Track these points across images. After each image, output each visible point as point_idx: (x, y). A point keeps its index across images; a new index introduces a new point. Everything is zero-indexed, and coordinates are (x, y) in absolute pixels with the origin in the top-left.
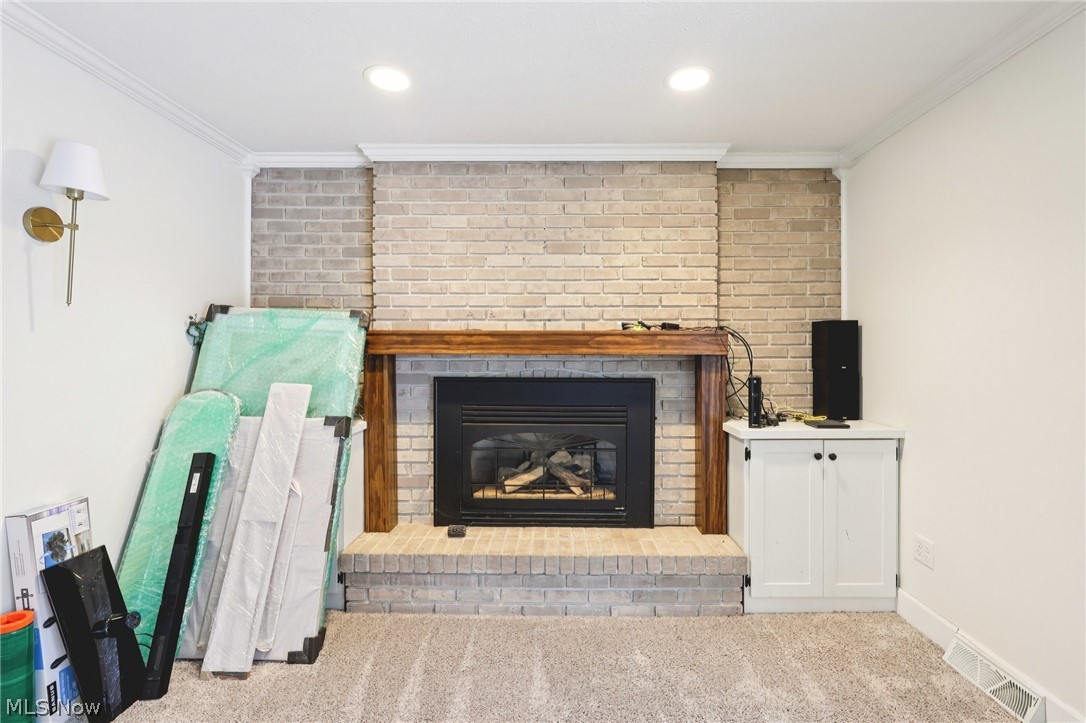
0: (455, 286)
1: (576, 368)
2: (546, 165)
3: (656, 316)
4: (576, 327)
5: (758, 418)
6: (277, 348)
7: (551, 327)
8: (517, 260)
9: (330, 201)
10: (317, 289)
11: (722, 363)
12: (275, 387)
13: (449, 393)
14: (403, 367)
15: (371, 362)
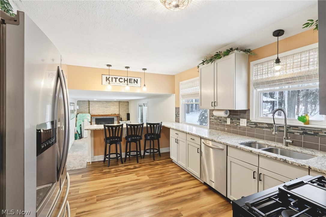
0: (97, 111)
1: (108, 117)
2: (105, 101)
3: (114, 113)
4: (107, 114)
5: (121, 120)
6: (84, 117)
7: (105, 114)
8: (102, 109)
9: (84, 103)
10: (83, 111)
11: (119, 116)
12: (85, 120)
13: (96, 119)
14: (92, 118)
15: (91, 117)
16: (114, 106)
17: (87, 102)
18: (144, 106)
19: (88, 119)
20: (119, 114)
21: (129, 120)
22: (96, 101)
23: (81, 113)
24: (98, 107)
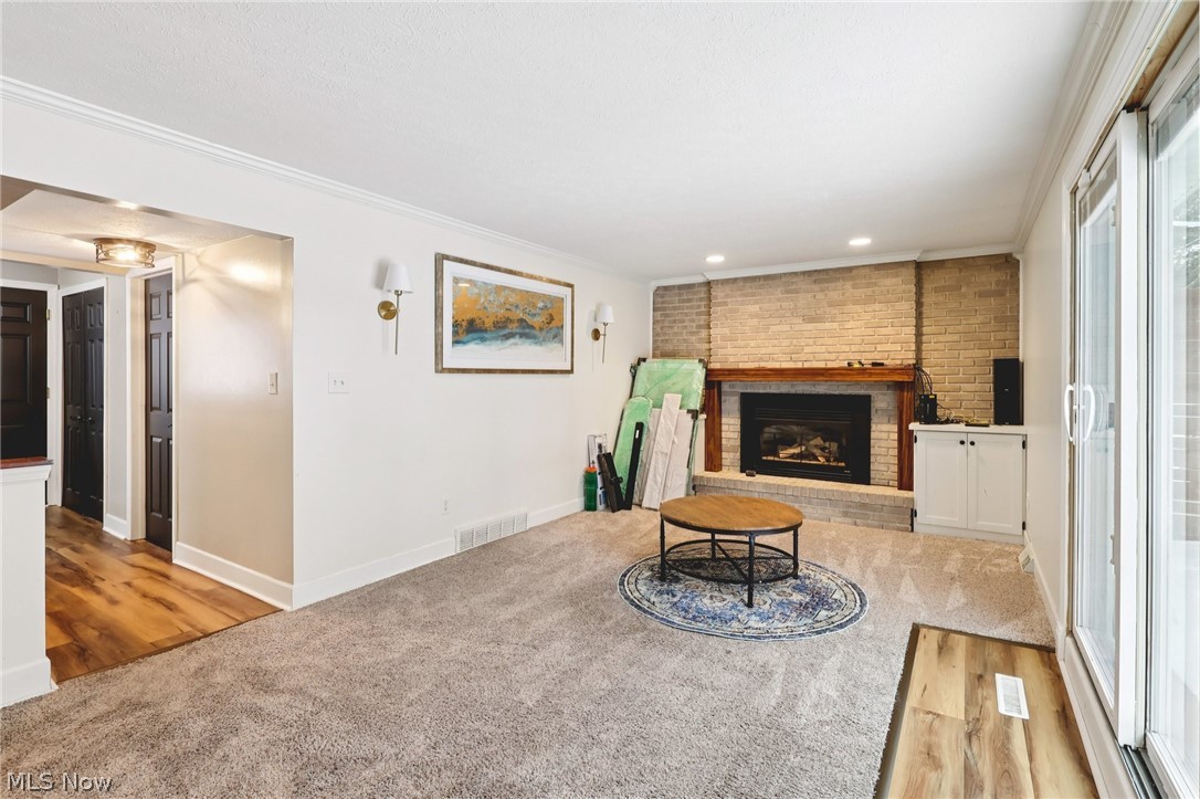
0: (753, 343)
2: (804, 273)
3: (869, 358)
4: (821, 365)
6: (667, 378)
7: (807, 365)
8: (787, 328)
9: (689, 300)
10: (683, 347)
11: (914, 385)
12: (666, 395)
13: (749, 402)
14: (718, 386)
15: (709, 383)
16: (870, 300)
17: (701, 293)
19: (686, 395)
20: (917, 367)
21: (1019, 421)
24: (756, 316)
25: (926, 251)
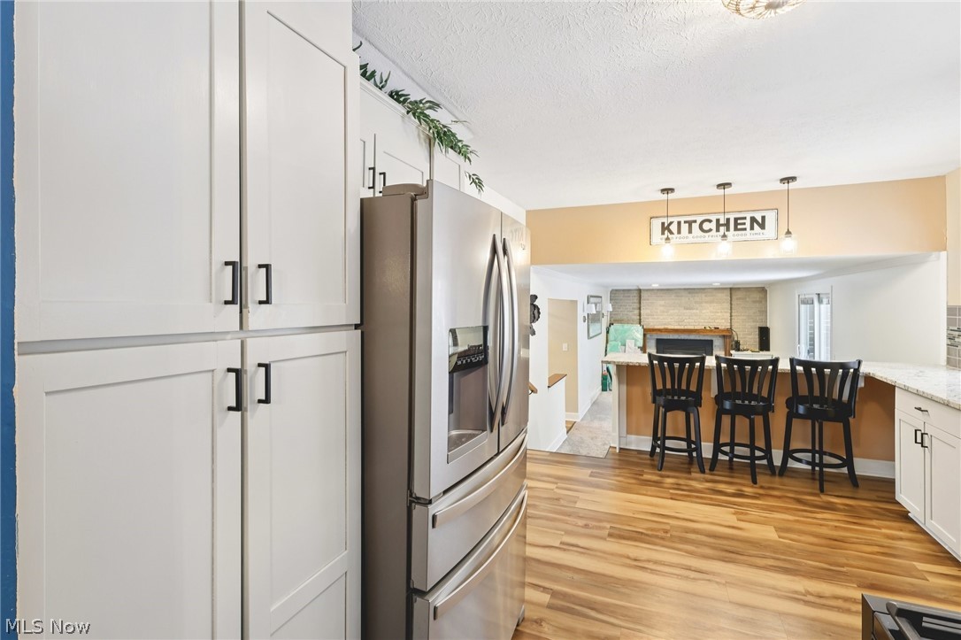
0: (661, 317)
1: (692, 337)
2: (685, 289)
3: (713, 325)
4: (692, 327)
5: (738, 349)
6: (625, 332)
7: (686, 328)
8: (677, 311)
9: (629, 297)
10: (625, 317)
11: (730, 337)
12: (627, 341)
13: (659, 342)
14: (648, 336)
15: (645, 335)
16: (712, 302)
17: (636, 294)
18: (820, 301)
19: (636, 340)
20: (730, 330)
21: (768, 349)
22: (658, 290)
23: (620, 321)
24: (663, 306)
25: (734, 284)
